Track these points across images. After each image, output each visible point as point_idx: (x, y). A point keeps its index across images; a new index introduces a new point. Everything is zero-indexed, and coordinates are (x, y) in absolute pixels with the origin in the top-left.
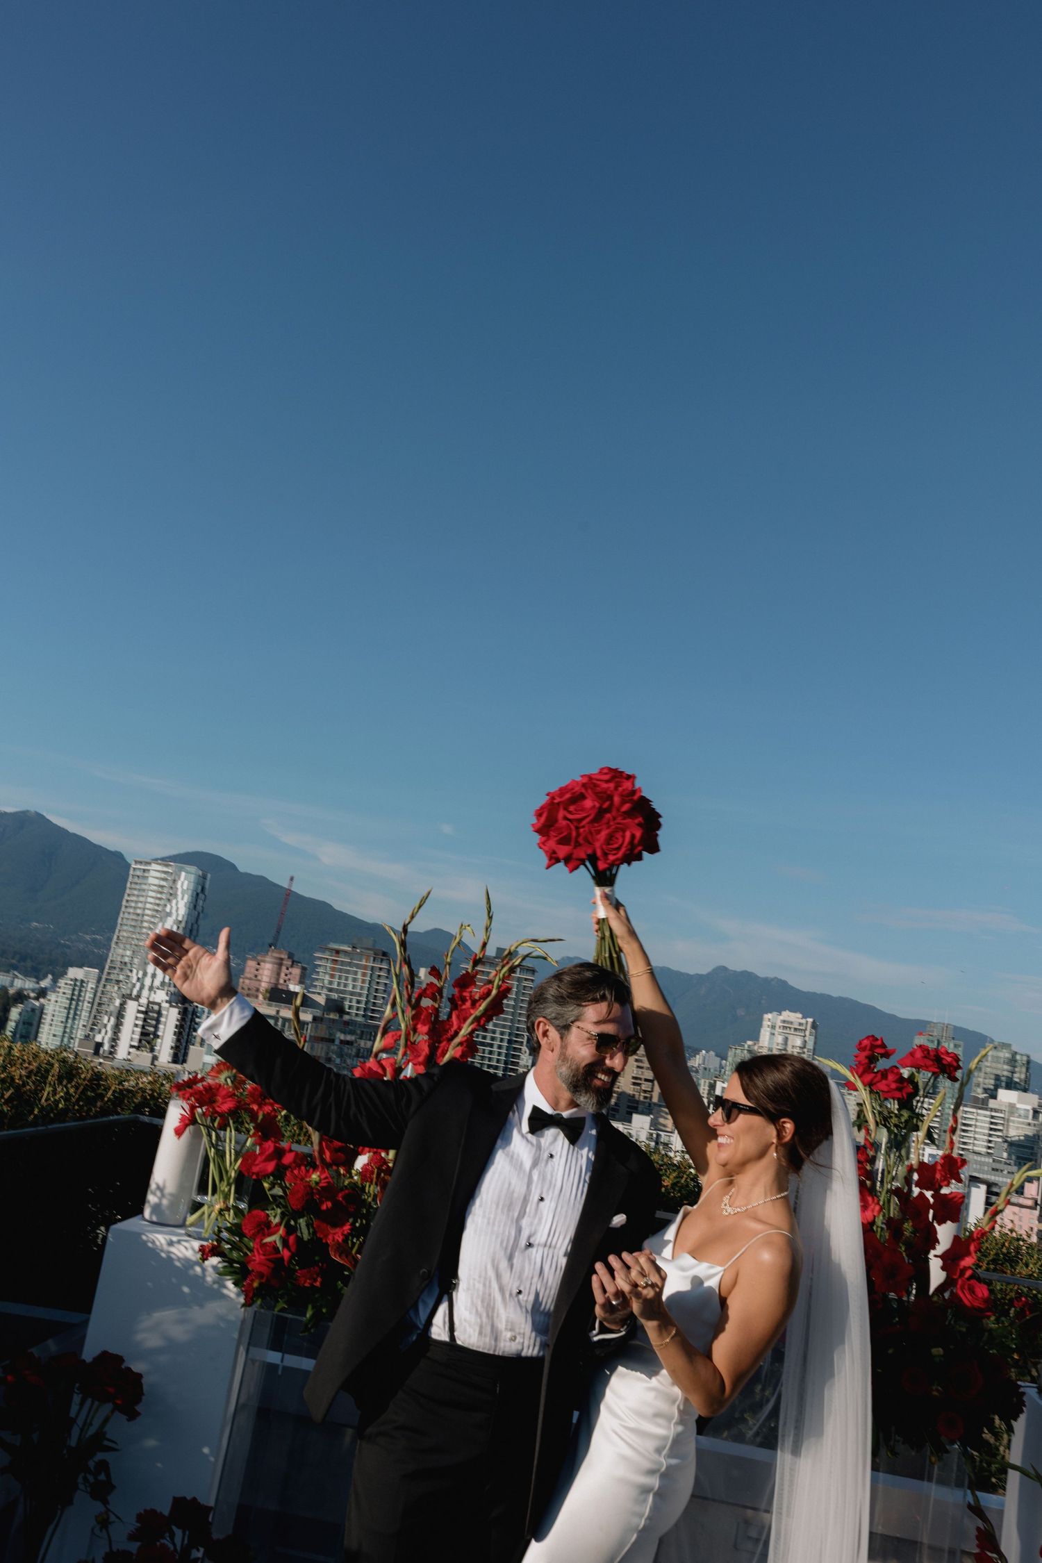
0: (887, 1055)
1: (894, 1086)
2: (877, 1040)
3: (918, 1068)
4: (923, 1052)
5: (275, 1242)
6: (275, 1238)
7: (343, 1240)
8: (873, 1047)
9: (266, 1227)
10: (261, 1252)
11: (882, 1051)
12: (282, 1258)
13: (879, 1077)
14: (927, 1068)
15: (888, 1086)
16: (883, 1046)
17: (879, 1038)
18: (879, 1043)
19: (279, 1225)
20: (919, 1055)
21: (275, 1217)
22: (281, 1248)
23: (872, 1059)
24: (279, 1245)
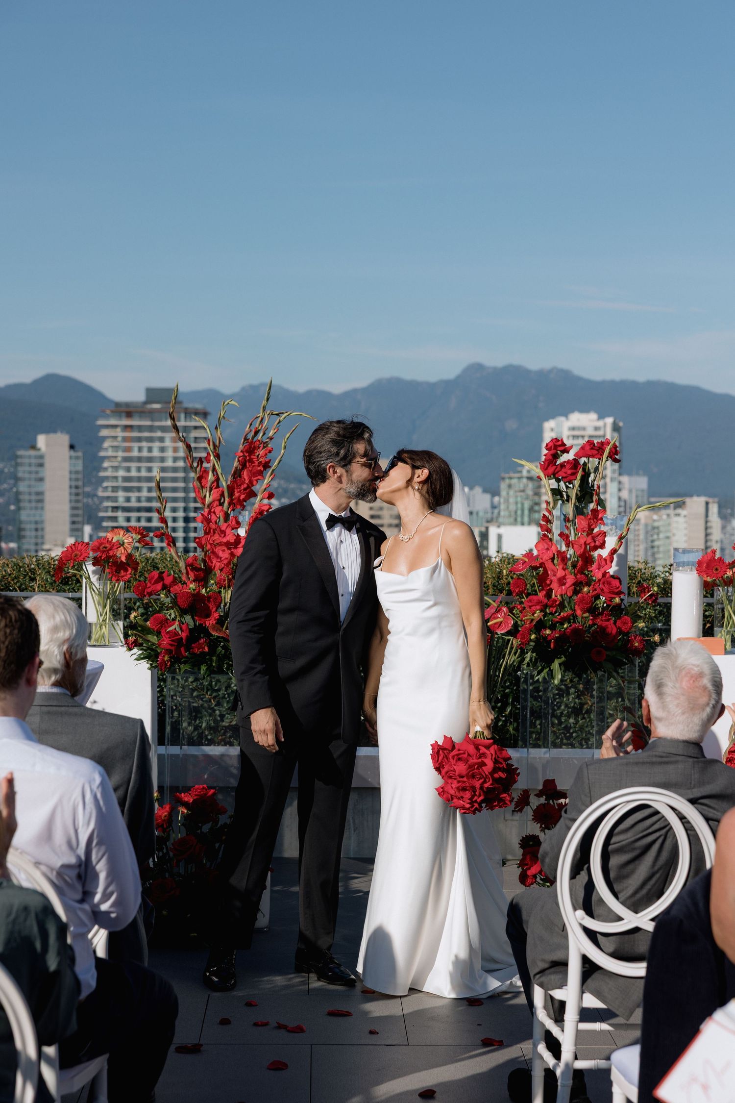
0: (566, 451)
1: (570, 472)
2: (559, 441)
3: (588, 457)
4: (590, 445)
5: (175, 629)
6: (175, 626)
7: (216, 623)
8: (556, 447)
9: (166, 622)
10: (167, 637)
11: (562, 448)
12: (181, 638)
13: (559, 468)
14: (593, 456)
15: (566, 473)
16: (564, 444)
17: (560, 439)
18: (560, 443)
19: (174, 620)
20: (588, 448)
21: (170, 615)
22: (180, 632)
23: (556, 456)
24: (178, 629)
